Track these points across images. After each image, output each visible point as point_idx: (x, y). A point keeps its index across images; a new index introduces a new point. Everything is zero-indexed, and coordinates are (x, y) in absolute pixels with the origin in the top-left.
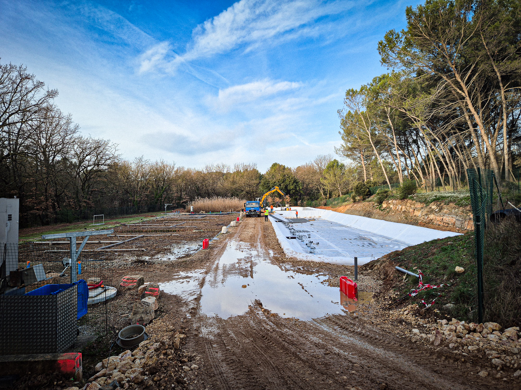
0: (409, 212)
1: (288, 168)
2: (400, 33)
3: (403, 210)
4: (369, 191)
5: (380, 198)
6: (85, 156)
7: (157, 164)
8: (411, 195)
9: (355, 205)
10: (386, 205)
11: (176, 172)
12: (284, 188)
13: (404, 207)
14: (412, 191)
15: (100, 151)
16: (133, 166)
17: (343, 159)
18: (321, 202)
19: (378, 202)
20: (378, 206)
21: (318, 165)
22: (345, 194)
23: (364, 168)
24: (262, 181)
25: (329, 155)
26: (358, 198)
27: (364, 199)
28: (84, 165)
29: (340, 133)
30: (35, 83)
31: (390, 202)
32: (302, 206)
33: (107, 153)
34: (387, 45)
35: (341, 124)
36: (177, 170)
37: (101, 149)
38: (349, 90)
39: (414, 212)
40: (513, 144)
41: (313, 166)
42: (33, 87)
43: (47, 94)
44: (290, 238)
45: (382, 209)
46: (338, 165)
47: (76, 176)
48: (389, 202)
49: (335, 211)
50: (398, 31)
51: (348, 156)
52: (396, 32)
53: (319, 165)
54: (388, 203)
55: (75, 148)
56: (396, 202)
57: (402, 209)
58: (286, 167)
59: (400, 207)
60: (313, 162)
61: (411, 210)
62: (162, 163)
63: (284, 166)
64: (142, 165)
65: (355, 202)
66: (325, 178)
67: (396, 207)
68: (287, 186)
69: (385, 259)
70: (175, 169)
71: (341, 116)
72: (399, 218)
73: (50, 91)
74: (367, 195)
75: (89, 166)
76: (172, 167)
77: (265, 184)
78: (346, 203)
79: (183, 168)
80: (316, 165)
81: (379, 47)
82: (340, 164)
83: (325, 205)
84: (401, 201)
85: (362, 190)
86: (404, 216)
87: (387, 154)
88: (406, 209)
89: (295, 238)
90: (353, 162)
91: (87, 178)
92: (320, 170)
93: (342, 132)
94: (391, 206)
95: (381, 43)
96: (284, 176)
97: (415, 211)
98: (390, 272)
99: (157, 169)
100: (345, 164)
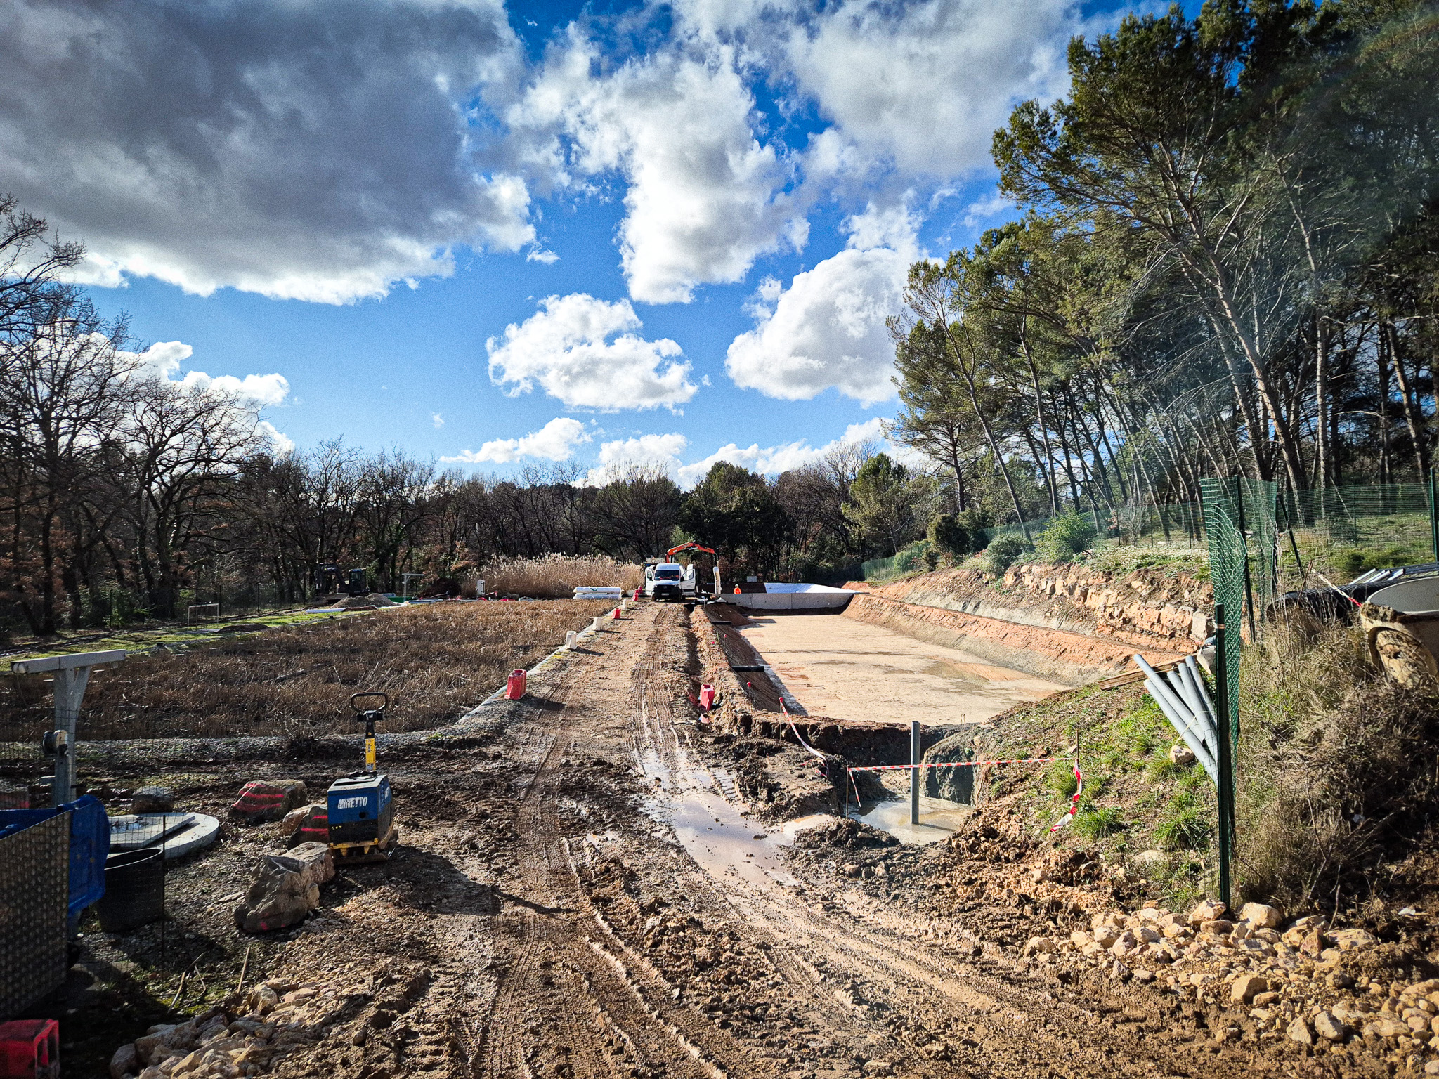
1: (754, 476)
2: (1052, 112)
5: (1000, 559)
6: (168, 434)
7: (382, 460)
9: (933, 579)
10: (1014, 578)
11: (440, 484)
15: (213, 422)
16: (314, 468)
17: (903, 453)
19: (993, 571)
21: (837, 467)
25: (866, 441)
26: (940, 560)
27: (957, 563)
28: (165, 462)
29: (894, 380)
30: (18, 223)
33: (232, 427)
34: (1017, 142)
35: (899, 356)
36: (443, 479)
37: (218, 414)
38: (918, 264)
40: (1343, 418)
41: (823, 469)
42: (11, 234)
43: (51, 254)
46: (889, 468)
47: (140, 491)
48: (1023, 569)
50: (1045, 103)
51: (916, 443)
52: (1042, 108)
53: (840, 469)
54: (1018, 573)
55: (139, 411)
58: (750, 474)
60: (822, 460)
62: (399, 457)
64: (339, 464)
65: (933, 569)
66: (854, 503)
70: (437, 475)
71: (896, 335)
73: (62, 245)
74: (965, 551)
75: (177, 463)
76: (427, 470)
78: (910, 573)
79: (459, 473)
80: (831, 469)
81: (996, 146)
82: (894, 466)
83: (855, 577)
87: (1018, 439)
90: (930, 462)
91: (171, 499)
92: (842, 482)
93: (901, 378)
95: (1000, 135)
99: (382, 475)
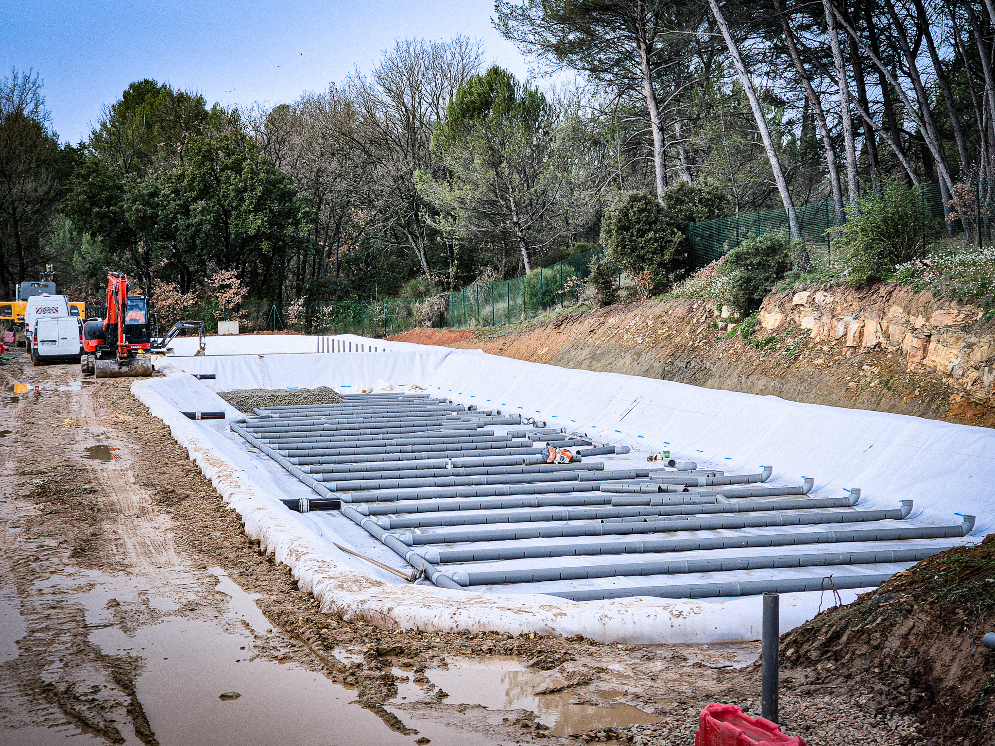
0: (900, 352)
1: (217, 113)
3: (870, 340)
4: (687, 245)
5: (748, 280)
8: (908, 265)
9: (612, 321)
10: (779, 317)
12: (206, 227)
13: (871, 326)
14: (911, 241)
17: (544, 68)
18: (415, 306)
19: (736, 303)
20: (736, 321)
21: (398, 97)
22: (548, 263)
23: (654, 120)
24: (79, 190)
25: (458, 42)
26: (625, 280)
27: (659, 289)
31: (800, 298)
32: (308, 330)
39: (925, 349)
41: (370, 103)
44: (305, 504)
45: (760, 337)
46: (511, 98)
48: (796, 300)
49: (501, 352)
51: (562, 50)
53: (407, 99)
54: (788, 306)
56: (830, 299)
57: (861, 334)
58: (208, 108)
59: (854, 326)
60: (371, 80)
61: (910, 342)
63: (200, 102)
65: (609, 299)
66: (444, 174)
67: (831, 328)
68: (227, 213)
69: (904, 597)
72: (852, 384)
74: (674, 264)
77: (93, 204)
78: (558, 308)
80: (388, 100)
82: (519, 94)
83: (440, 321)
84: (856, 295)
85: (651, 234)
86: (876, 370)
88: (888, 337)
89: (334, 505)
90: (592, 87)
92: (411, 127)
94: (807, 321)
96: (209, 156)
97: (932, 346)
98: (947, 667)
100: (549, 99)
